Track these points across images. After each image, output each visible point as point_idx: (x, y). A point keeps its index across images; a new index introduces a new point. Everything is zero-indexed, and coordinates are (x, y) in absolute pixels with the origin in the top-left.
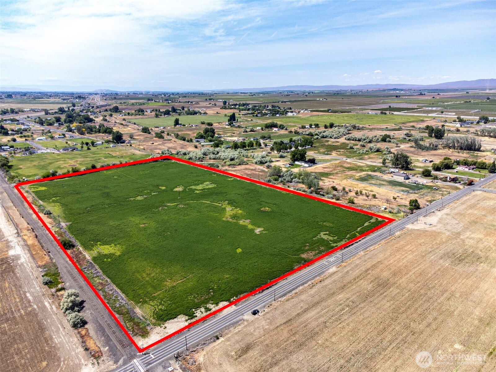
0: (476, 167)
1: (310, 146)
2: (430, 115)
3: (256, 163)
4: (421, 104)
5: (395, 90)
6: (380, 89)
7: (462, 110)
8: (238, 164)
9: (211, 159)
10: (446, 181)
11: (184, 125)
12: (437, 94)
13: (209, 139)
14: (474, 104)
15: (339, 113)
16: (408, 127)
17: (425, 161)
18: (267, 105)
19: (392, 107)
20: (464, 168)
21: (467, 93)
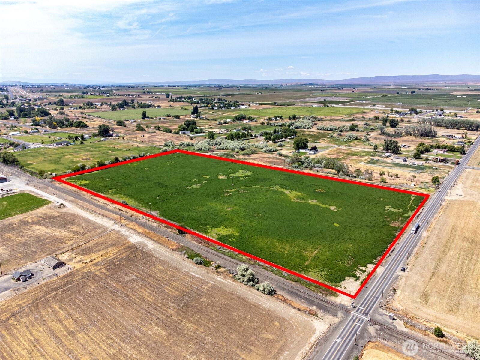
0: (448, 150)
1: (294, 136)
2: (366, 107)
3: (265, 152)
4: (349, 97)
5: (311, 84)
6: (297, 83)
7: (387, 103)
8: (250, 153)
9: (219, 149)
10: (437, 162)
11: (152, 118)
12: (353, 88)
13: (196, 131)
14: (390, 97)
15: (286, 106)
16: (359, 118)
17: (404, 146)
18: (213, 99)
19: (326, 100)
20: (439, 151)
21: (375, 88)
